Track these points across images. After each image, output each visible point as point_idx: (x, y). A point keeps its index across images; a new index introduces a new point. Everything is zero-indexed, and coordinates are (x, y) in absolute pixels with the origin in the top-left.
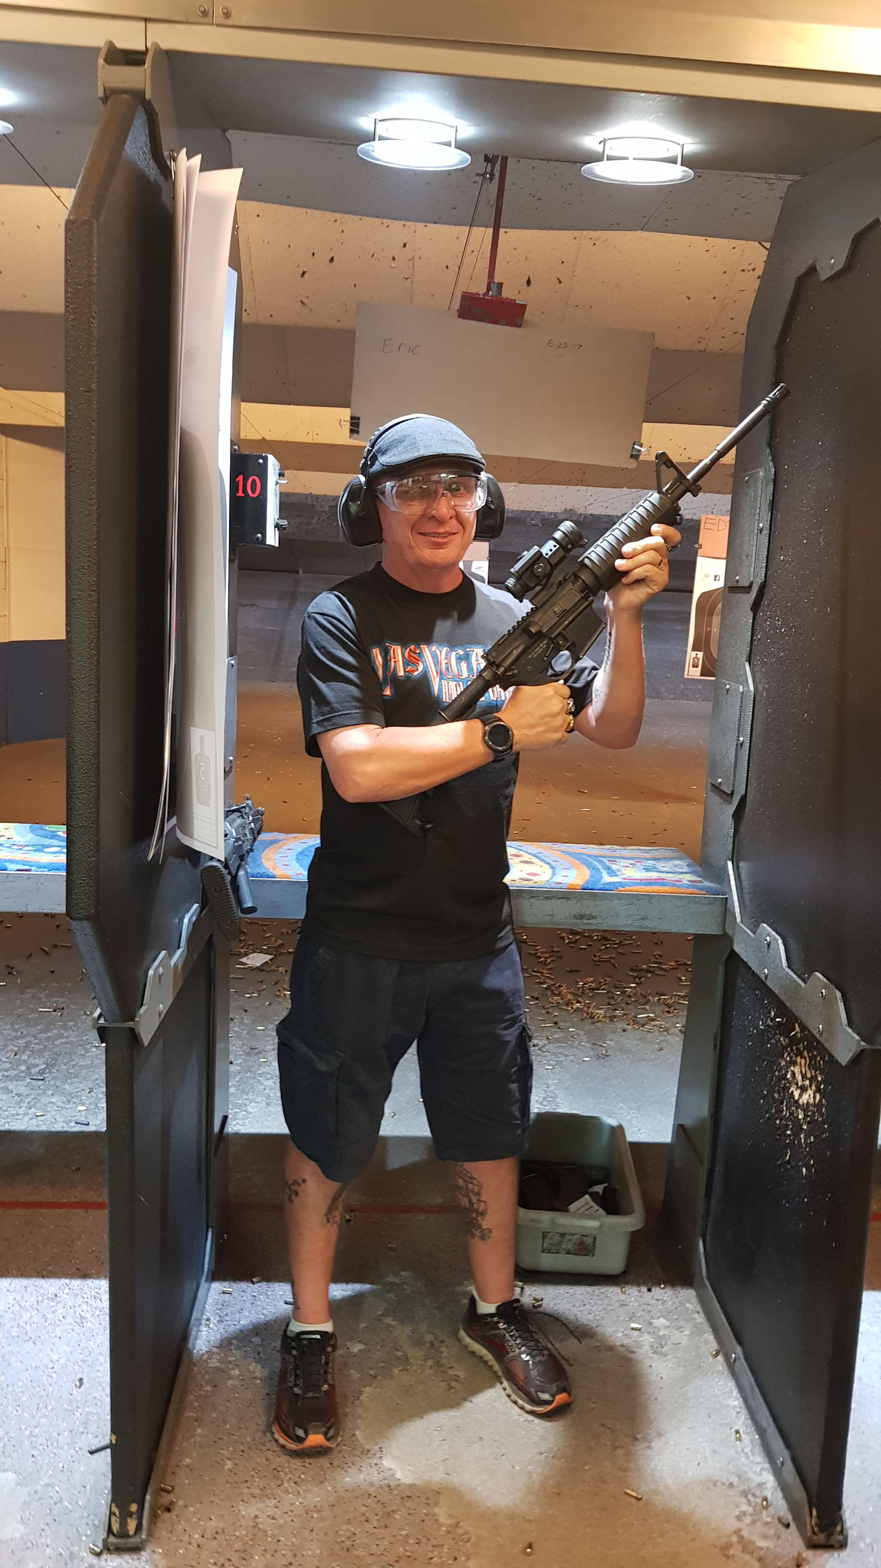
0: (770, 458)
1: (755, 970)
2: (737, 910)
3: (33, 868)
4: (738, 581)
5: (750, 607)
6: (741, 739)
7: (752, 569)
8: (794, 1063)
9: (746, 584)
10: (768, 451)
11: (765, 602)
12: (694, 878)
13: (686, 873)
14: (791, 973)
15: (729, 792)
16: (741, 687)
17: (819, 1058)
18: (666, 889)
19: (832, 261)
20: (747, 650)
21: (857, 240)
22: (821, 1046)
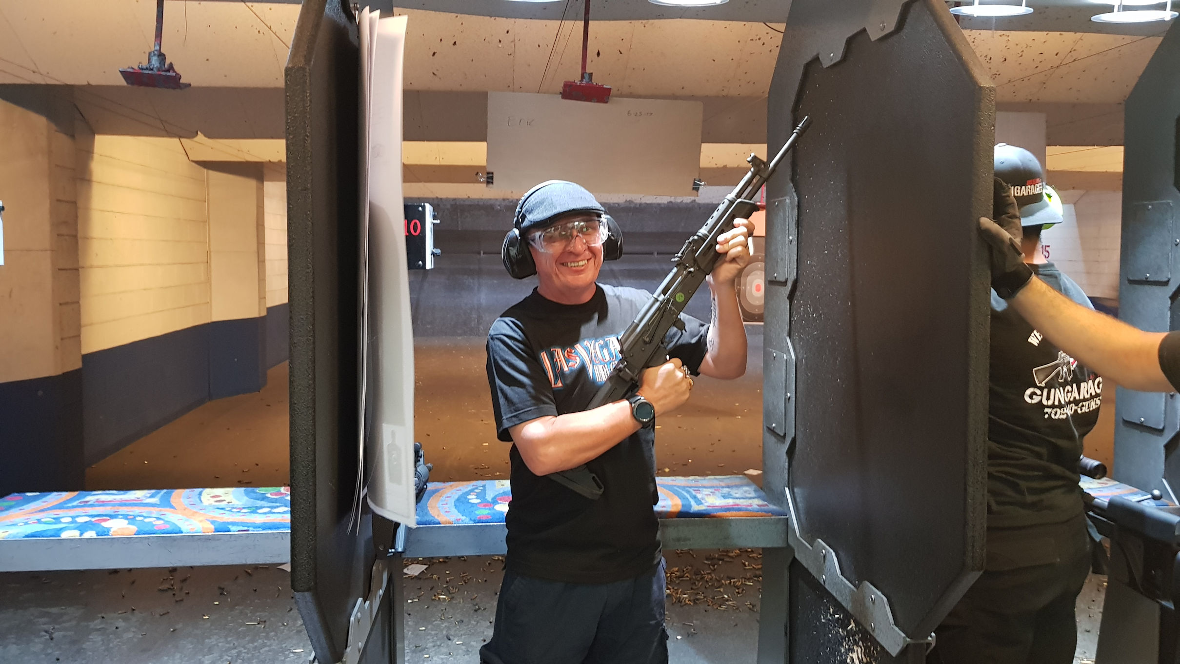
0: (794, 189)
1: (814, 575)
2: (796, 526)
3: (251, 529)
4: (776, 277)
5: (787, 297)
6: (789, 395)
7: (786, 269)
8: (853, 651)
9: (783, 280)
10: (792, 185)
11: (798, 293)
12: (761, 502)
13: (754, 498)
14: (843, 578)
15: (782, 435)
16: (785, 355)
17: (872, 648)
18: (741, 513)
19: (832, 55)
20: (787, 328)
21: (850, 42)
22: (873, 639)
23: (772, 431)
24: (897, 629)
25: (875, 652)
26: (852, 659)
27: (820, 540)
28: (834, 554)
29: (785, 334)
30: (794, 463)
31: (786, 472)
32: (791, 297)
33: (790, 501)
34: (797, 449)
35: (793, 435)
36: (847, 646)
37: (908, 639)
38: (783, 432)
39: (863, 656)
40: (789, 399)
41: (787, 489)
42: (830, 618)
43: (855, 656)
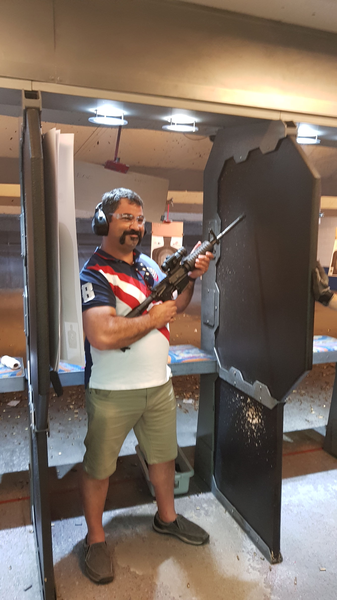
0: (219, 217)
1: (230, 383)
2: (220, 364)
5: (215, 265)
6: (216, 308)
8: (249, 411)
11: (221, 263)
12: (203, 355)
13: (200, 353)
14: (245, 382)
16: (214, 291)
18: (197, 359)
19: (241, 157)
21: (250, 153)
22: (260, 404)
23: (207, 325)
24: (273, 398)
25: (261, 410)
26: (248, 415)
27: (233, 368)
28: (240, 372)
29: (214, 281)
30: (218, 337)
31: (214, 340)
33: (216, 353)
34: (220, 330)
35: (218, 325)
36: (246, 410)
37: (278, 402)
38: (213, 324)
39: (254, 412)
41: (215, 348)
42: (237, 399)
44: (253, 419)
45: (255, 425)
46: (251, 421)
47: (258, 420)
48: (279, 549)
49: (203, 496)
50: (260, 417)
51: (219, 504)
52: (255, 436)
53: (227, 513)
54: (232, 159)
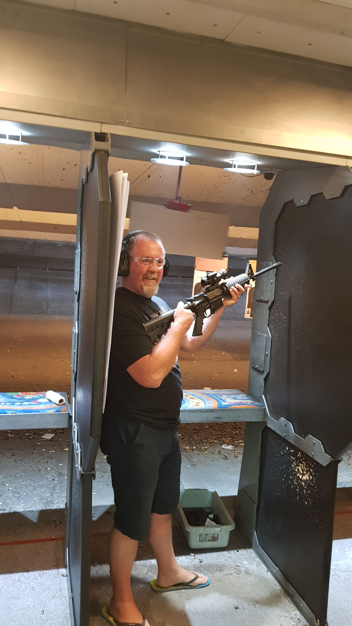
0: (274, 259)
1: (279, 433)
2: (268, 412)
4: (262, 299)
5: (268, 308)
6: (267, 353)
7: (269, 296)
8: (299, 466)
9: (267, 300)
10: (273, 257)
11: (274, 307)
12: (252, 401)
13: (247, 399)
14: (296, 434)
15: (262, 371)
16: (266, 335)
17: (311, 464)
19: (302, 201)
20: (267, 322)
21: (312, 197)
22: (313, 460)
23: (256, 369)
24: (326, 455)
25: (312, 465)
26: (298, 470)
27: (283, 418)
28: (291, 424)
29: (266, 325)
30: (267, 384)
31: (263, 387)
32: (270, 308)
33: (265, 401)
34: (270, 377)
35: (268, 371)
36: (295, 464)
37: (332, 459)
38: (263, 370)
39: (305, 468)
40: (267, 355)
41: (263, 396)
42: (286, 452)
43: (300, 468)
44: (303, 475)
45: (305, 481)
46: (300, 476)
47: (309, 477)
48: (326, 618)
49: (242, 552)
50: (311, 474)
51: (261, 562)
52: (305, 492)
53: (269, 573)
54: (292, 201)
